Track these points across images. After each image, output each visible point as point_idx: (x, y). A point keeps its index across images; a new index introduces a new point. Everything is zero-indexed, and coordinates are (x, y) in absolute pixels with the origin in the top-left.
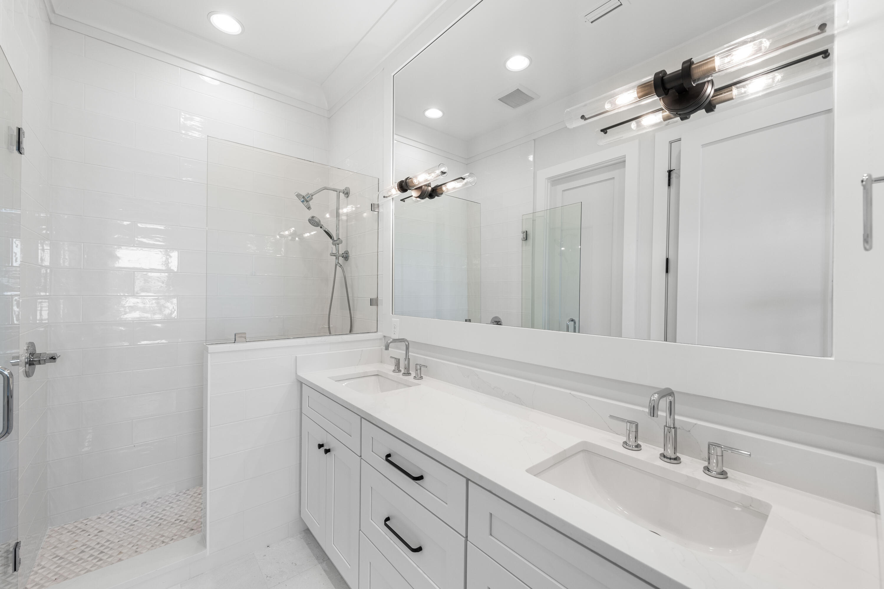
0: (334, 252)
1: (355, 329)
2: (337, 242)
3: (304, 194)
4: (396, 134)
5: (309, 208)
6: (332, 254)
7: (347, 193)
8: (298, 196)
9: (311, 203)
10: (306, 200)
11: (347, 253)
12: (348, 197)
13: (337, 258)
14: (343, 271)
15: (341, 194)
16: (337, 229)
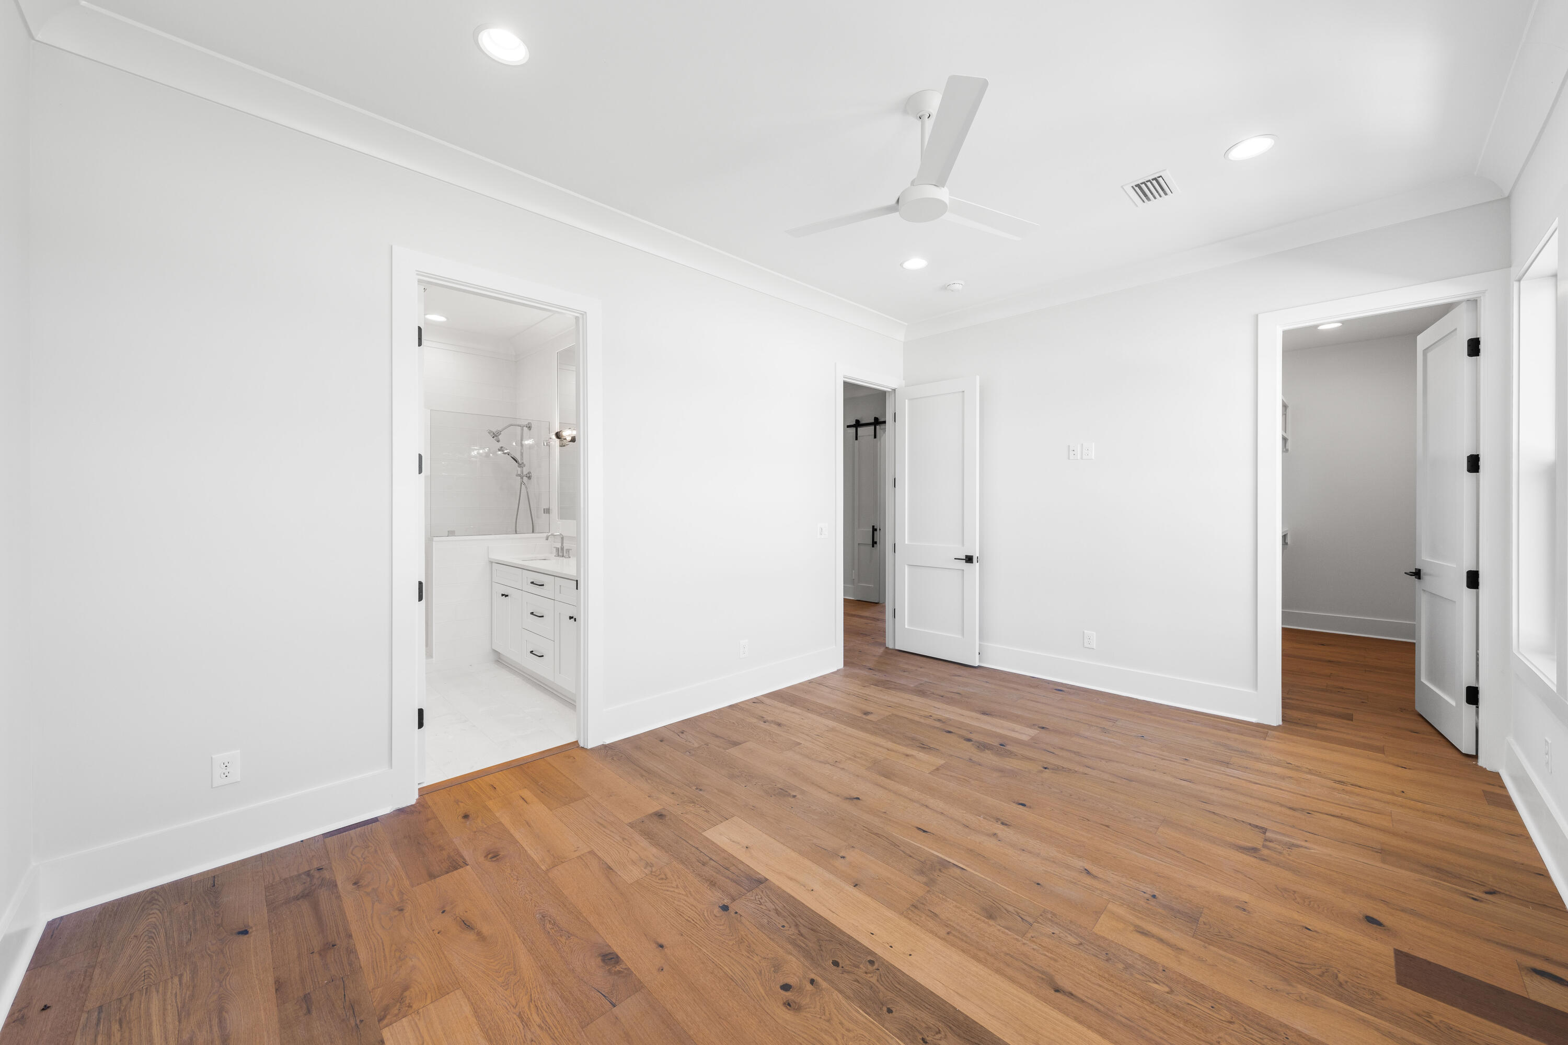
0: (519, 473)
1: (537, 529)
2: (521, 465)
3: (494, 430)
4: (560, 369)
5: (498, 441)
6: (518, 475)
7: (530, 428)
8: (490, 432)
9: (500, 437)
10: (495, 435)
11: (529, 473)
12: (530, 430)
13: (522, 478)
14: (526, 488)
15: (525, 429)
16: (522, 454)
